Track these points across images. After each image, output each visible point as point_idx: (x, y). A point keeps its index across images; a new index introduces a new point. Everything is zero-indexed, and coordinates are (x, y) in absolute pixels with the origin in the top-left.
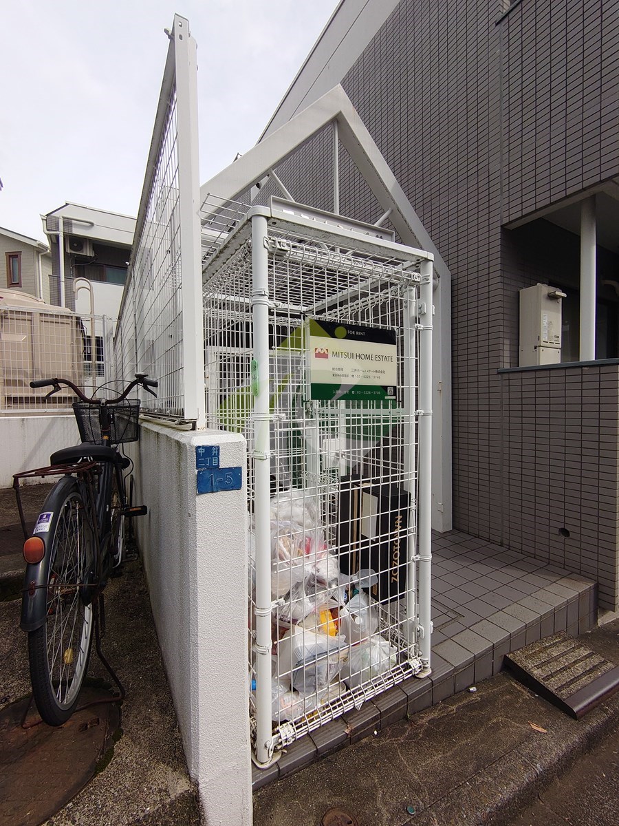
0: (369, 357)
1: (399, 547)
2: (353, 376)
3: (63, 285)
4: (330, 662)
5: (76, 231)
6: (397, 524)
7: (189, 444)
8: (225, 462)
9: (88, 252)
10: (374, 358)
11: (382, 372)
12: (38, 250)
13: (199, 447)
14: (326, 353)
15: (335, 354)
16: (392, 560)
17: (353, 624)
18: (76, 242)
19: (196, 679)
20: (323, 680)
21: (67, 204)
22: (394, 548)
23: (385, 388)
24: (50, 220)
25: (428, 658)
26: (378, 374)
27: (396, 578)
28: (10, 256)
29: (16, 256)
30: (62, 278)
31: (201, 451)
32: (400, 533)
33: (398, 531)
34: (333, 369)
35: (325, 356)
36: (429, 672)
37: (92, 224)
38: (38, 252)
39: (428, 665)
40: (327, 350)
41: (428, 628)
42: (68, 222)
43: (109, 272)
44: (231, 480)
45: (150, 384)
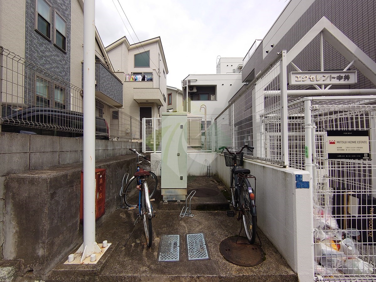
0: (354, 142)
1: (372, 222)
2: (346, 150)
3: (187, 103)
4: (338, 259)
5: (192, 84)
6: (371, 212)
7: (293, 173)
8: (304, 180)
9: (195, 90)
10: (357, 142)
11: (361, 148)
12: (177, 91)
13: (297, 175)
14: (334, 142)
15: (338, 142)
16: (369, 227)
17: (348, 250)
18: (191, 87)
19: (296, 242)
20: (335, 265)
21: (189, 75)
22: (370, 222)
23: (363, 154)
24: (184, 82)
26: (359, 149)
27: (371, 235)
28: (169, 95)
29: (170, 95)
30: (187, 102)
31: (297, 176)
32: (373, 216)
34: (337, 148)
35: (334, 143)
37: (197, 80)
38: (177, 92)
40: (335, 141)
42: (189, 81)
43: (201, 96)
44: (306, 185)
45: (250, 148)
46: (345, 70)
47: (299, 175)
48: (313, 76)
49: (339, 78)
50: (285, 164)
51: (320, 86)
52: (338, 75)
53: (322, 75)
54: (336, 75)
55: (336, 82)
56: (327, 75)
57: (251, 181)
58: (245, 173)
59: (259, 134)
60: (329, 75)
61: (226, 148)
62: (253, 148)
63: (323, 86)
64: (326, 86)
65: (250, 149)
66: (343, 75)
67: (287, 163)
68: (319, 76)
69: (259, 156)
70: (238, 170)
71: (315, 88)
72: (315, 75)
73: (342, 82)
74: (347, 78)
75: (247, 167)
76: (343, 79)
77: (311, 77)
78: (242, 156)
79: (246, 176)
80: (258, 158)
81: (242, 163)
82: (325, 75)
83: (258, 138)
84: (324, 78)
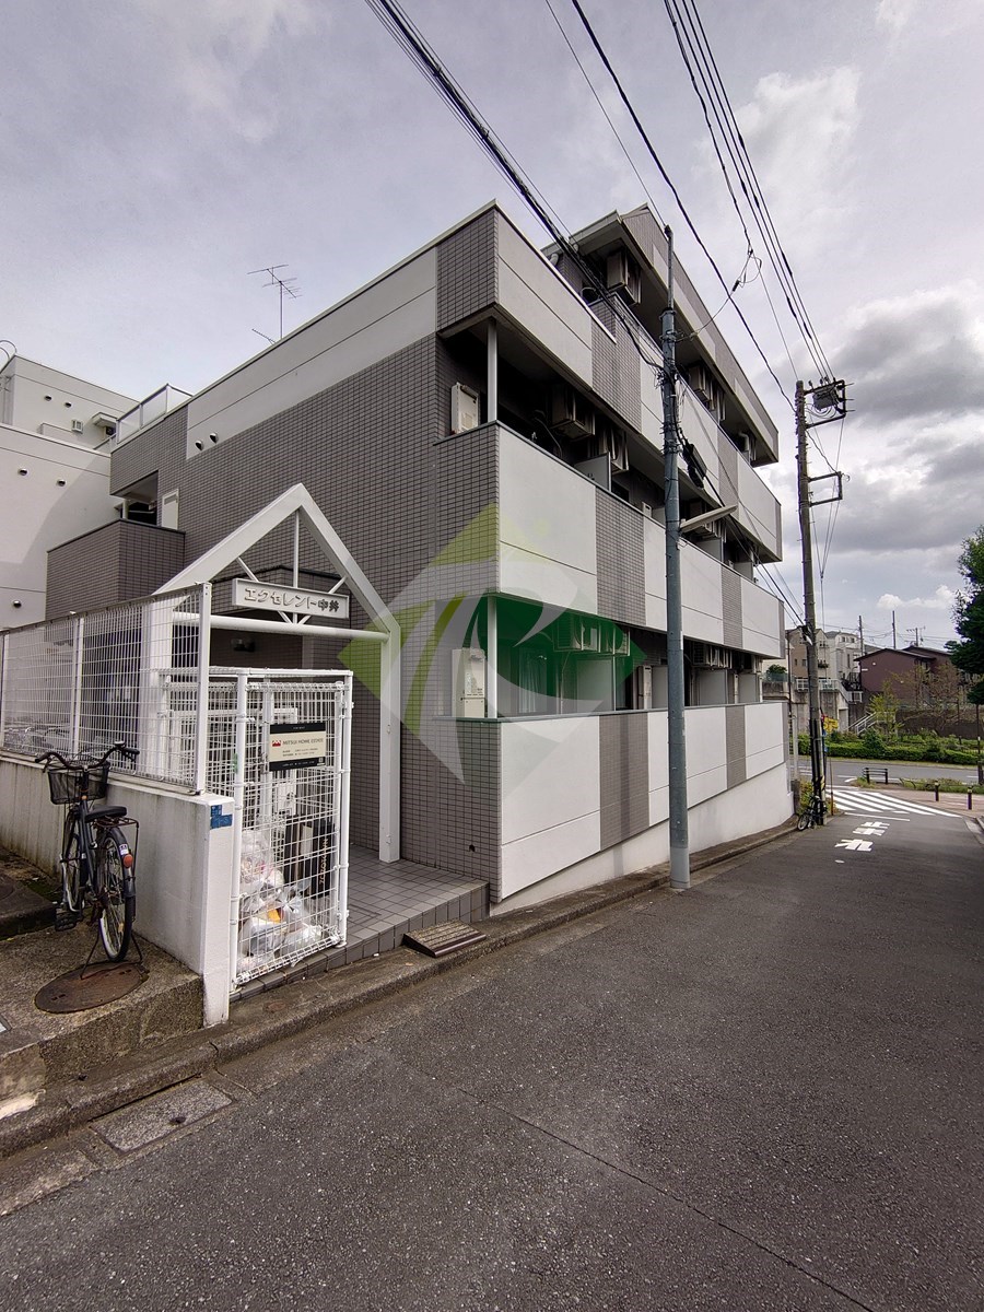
1: (326, 859)
2: (297, 754)
6: (325, 845)
7: (208, 804)
8: (224, 812)
11: (315, 749)
13: (213, 806)
14: (280, 742)
15: (286, 743)
16: (320, 868)
17: (293, 915)
20: (270, 946)
23: (317, 759)
25: (344, 934)
26: (313, 751)
27: (323, 880)
31: (214, 808)
33: (325, 849)
34: (284, 752)
35: (279, 745)
36: (345, 944)
39: (344, 939)
41: (345, 914)
44: (227, 821)
45: (129, 751)
46: (330, 593)
47: (217, 807)
48: (279, 594)
49: (323, 605)
50: (198, 789)
51: (290, 615)
52: (321, 598)
53: (294, 594)
54: (317, 599)
55: (317, 611)
56: (303, 596)
57: (127, 831)
58: (113, 816)
59: (155, 717)
60: (306, 596)
61: (56, 755)
62: (138, 753)
63: (295, 617)
64: (300, 617)
65: (129, 753)
66: (329, 600)
67: (201, 784)
68: (290, 596)
69: (150, 771)
70: (95, 811)
71: (281, 620)
72: (283, 592)
73: (327, 613)
74: (334, 606)
75: (116, 801)
76: (328, 608)
77: (274, 596)
78: (106, 771)
79: (116, 822)
80: (148, 777)
81: (103, 790)
82: (299, 595)
83: (153, 725)
84: (297, 602)
